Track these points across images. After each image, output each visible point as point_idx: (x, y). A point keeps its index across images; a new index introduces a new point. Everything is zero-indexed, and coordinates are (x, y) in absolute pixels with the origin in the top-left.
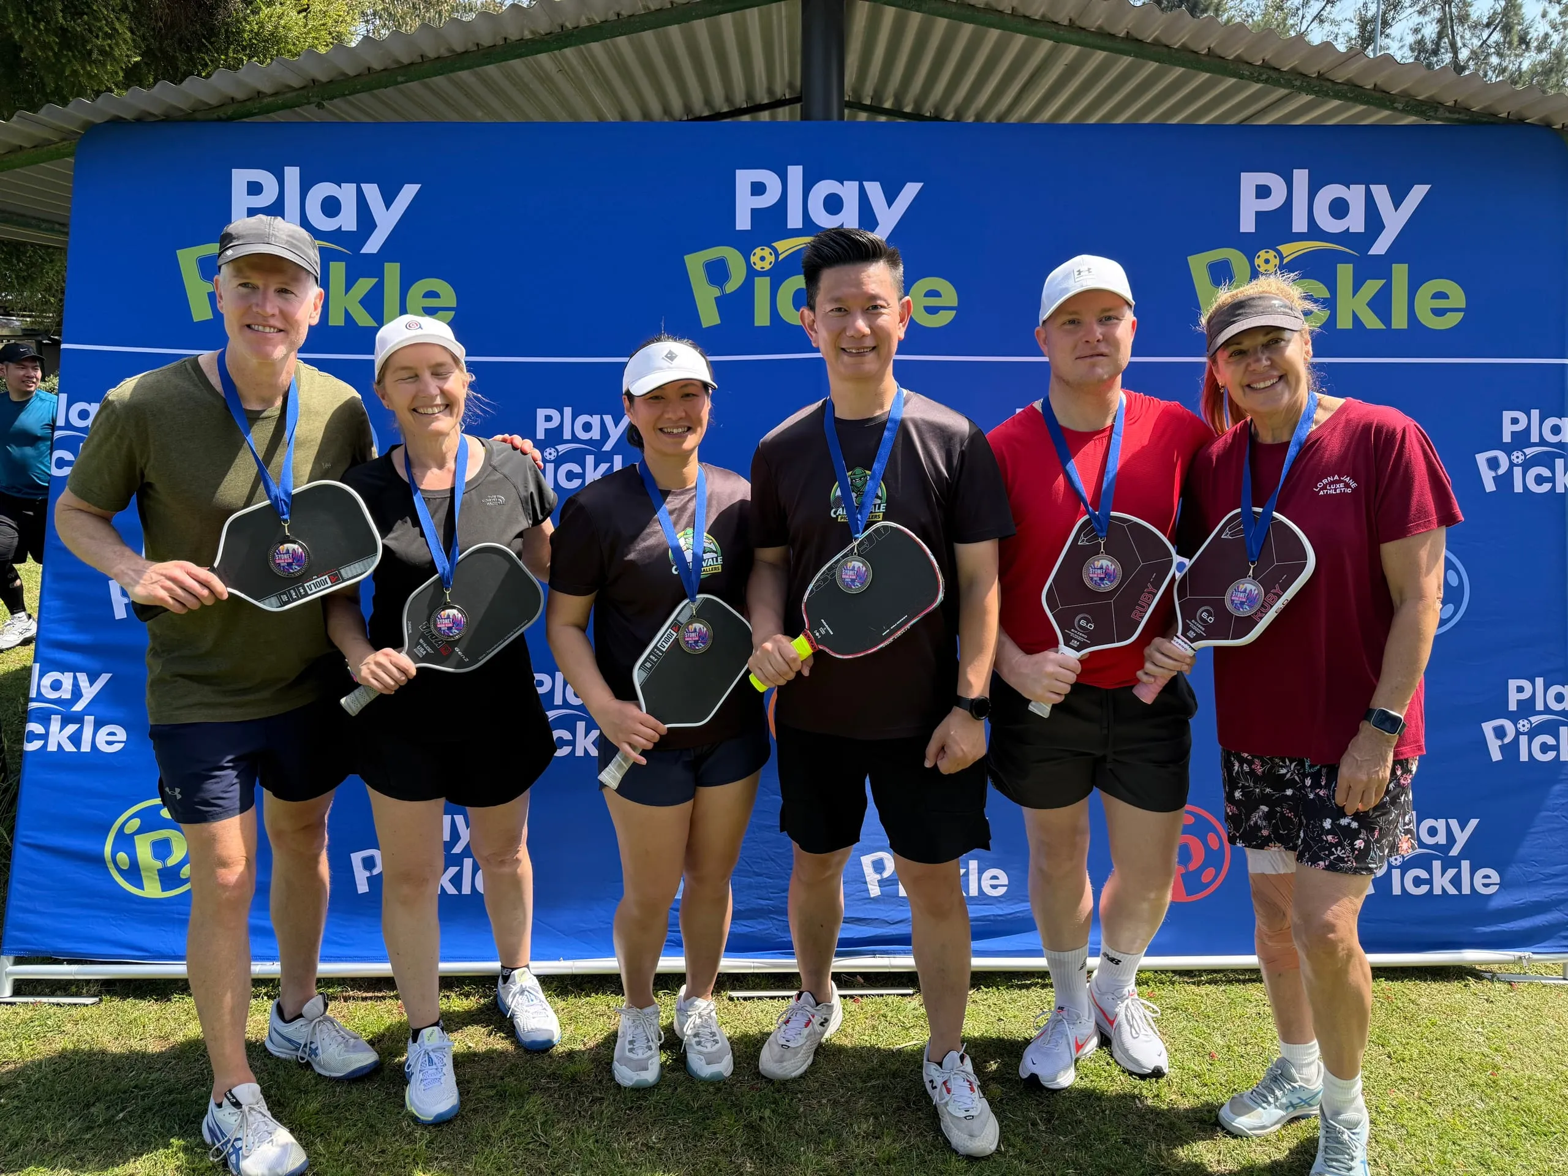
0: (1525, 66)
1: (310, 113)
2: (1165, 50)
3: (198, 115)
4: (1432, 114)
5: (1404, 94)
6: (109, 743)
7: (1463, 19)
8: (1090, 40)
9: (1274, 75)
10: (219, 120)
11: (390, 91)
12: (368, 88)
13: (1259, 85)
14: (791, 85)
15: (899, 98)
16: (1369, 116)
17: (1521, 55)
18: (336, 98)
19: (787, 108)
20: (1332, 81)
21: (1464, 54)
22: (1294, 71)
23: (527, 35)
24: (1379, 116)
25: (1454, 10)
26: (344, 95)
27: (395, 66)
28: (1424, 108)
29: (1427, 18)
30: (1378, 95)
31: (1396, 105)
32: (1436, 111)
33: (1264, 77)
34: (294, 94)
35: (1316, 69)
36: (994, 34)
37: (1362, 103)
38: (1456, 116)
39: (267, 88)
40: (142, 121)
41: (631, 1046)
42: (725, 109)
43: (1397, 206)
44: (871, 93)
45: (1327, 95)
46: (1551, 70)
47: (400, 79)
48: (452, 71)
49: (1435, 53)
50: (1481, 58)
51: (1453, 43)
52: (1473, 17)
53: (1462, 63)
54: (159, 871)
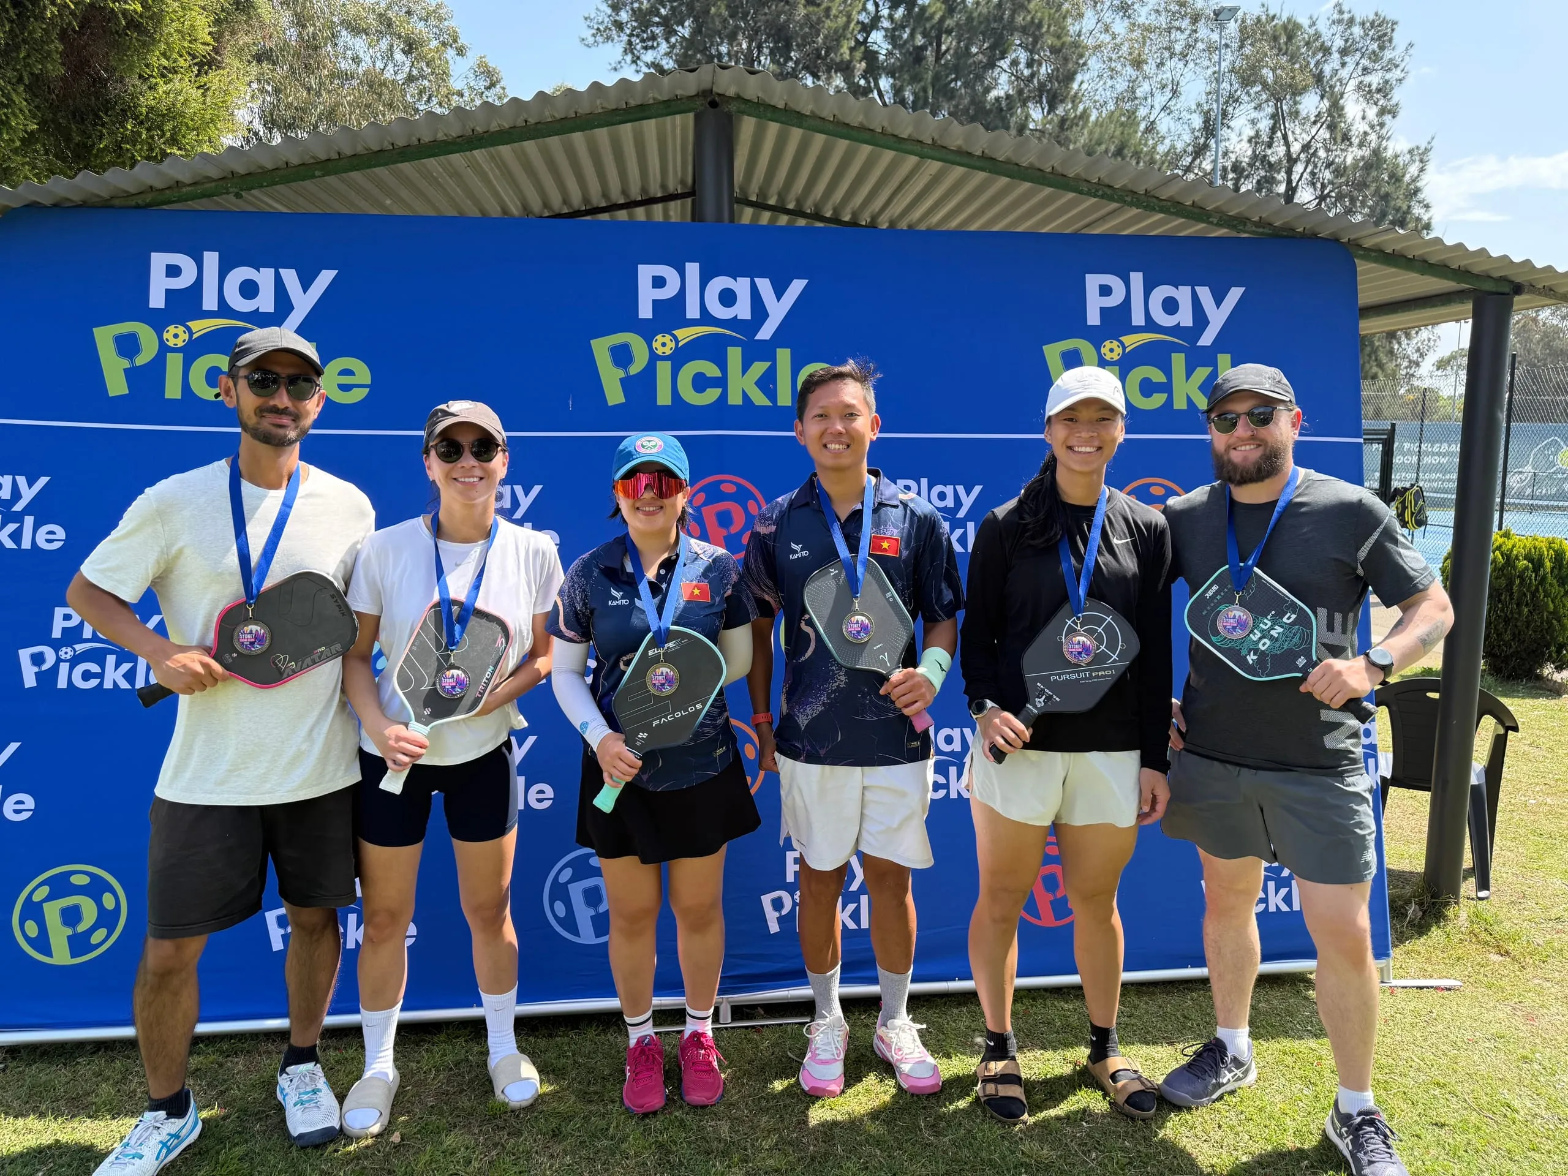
0: (1349, 161)
1: (228, 202)
2: (1016, 167)
3: (116, 202)
5: (1217, 210)
6: (17, 812)
7: (1295, 114)
8: (951, 157)
9: (1109, 192)
10: (138, 207)
11: (307, 184)
12: (286, 180)
13: (1094, 200)
14: (683, 182)
15: (782, 196)
16: (1186, 229)
17: (1346, 150)
18: (253, 188)
19: (679, 202)
20: (1157, 198)
21: (1296, 148)
22: (1124, 189)
23: (440, 136)
24: (1196, 229)
25: (1285, 107)
26: (262, 186)
27: (312, 161)
28: (1234, 223)
29: (1262, 114)
30: (1196, 210)
31: (1210, 219)
32: (1245, 225)
33: (1100, 193)
34: (213, 184)
35: (1144, 188)
36: (867, 149)
37: (1183, 217)
38: (1261, 230)
39: (186, 178)
40: (59, 207)
42: (622, 201)
43: (1218, 304)
44: (757, 191)
45: (1154, 209)
46: (1371, 166)
47: (317, 173)
48: (369, 167)
49: (1270, 146)
50: (1311, 151)
51: (1285, 137)
52: (1303, 114)
53: (1294, 156)
54: (69, 937)
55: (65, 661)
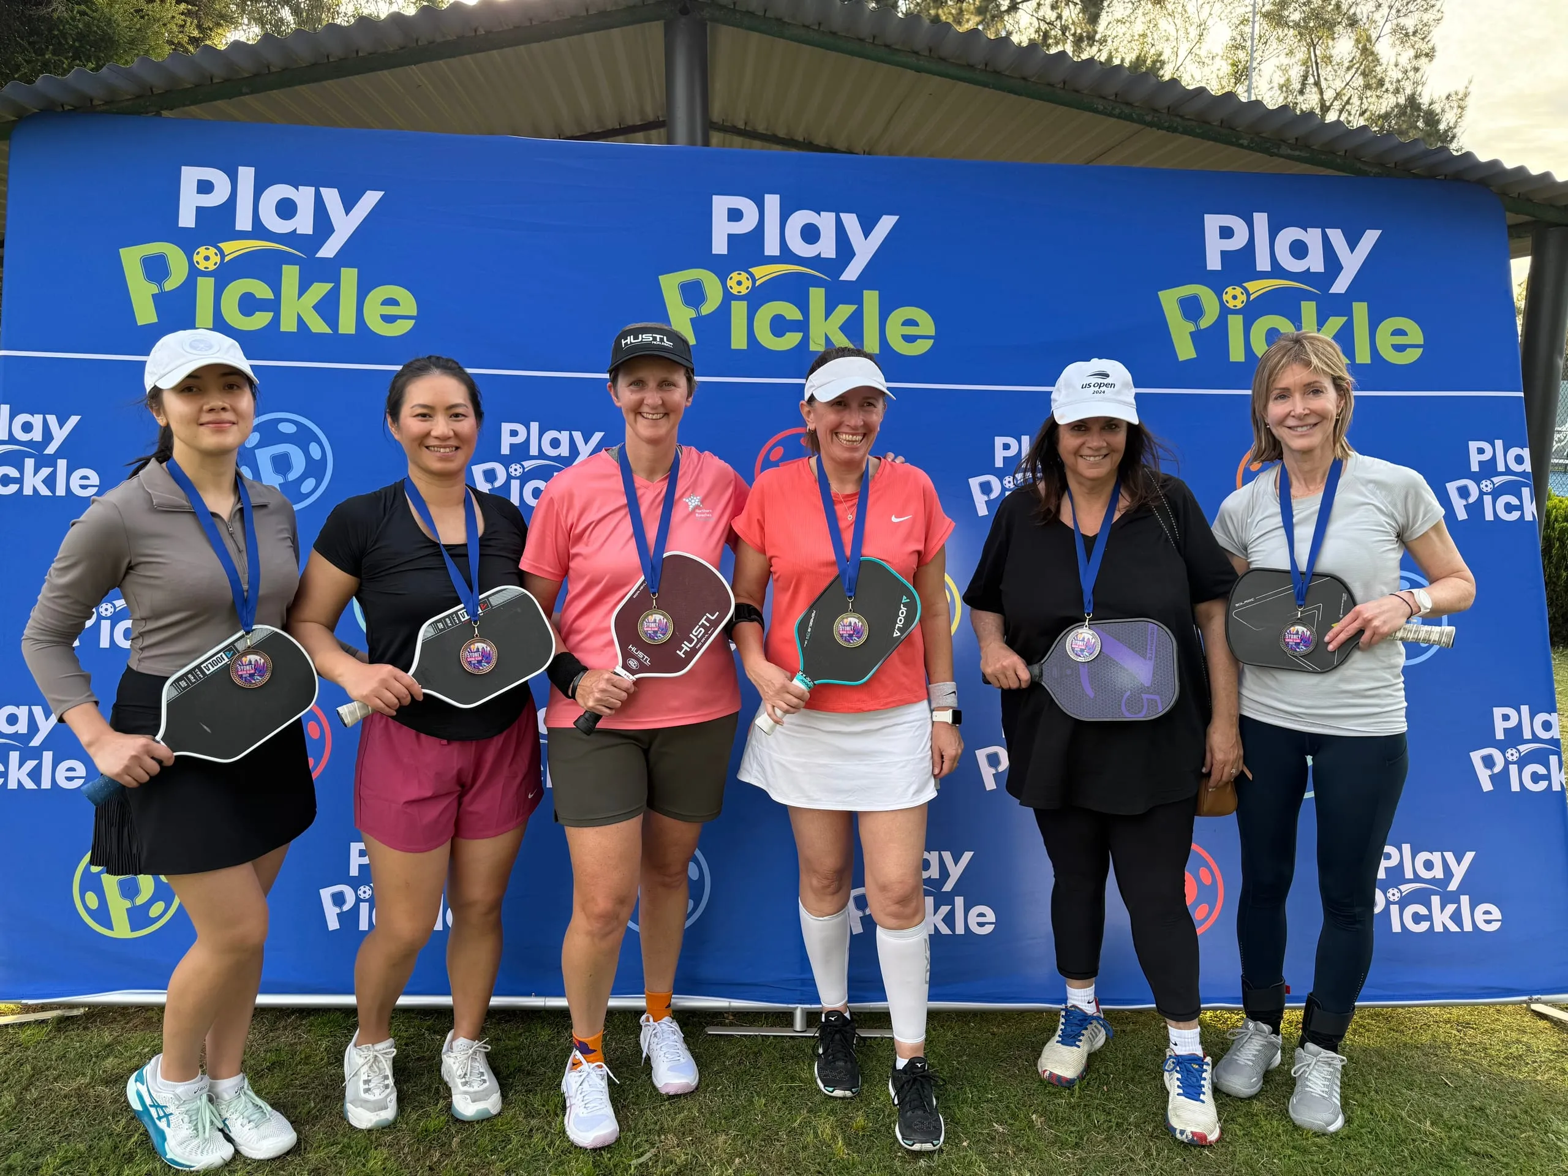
4: (1275, 151)
6: (69, 779)
7: (1328, 59)
17: (1381, 97)
20: (1181, 116)
21: (1329, 95)
25: (1318, 52)
28: (1268, 145)
29: (1293, 60)
30: (1224, 131)
31: (1241, 141)
32: (1279, 148)
33: (1117, 111)
41: (367, 1086)
49: (1301, 92)
50: (1345, 98)
51: (1317, 84)
52: (1336, 59)
53: (1328, 104)
54: (128, 910)
55: (106, 618)
